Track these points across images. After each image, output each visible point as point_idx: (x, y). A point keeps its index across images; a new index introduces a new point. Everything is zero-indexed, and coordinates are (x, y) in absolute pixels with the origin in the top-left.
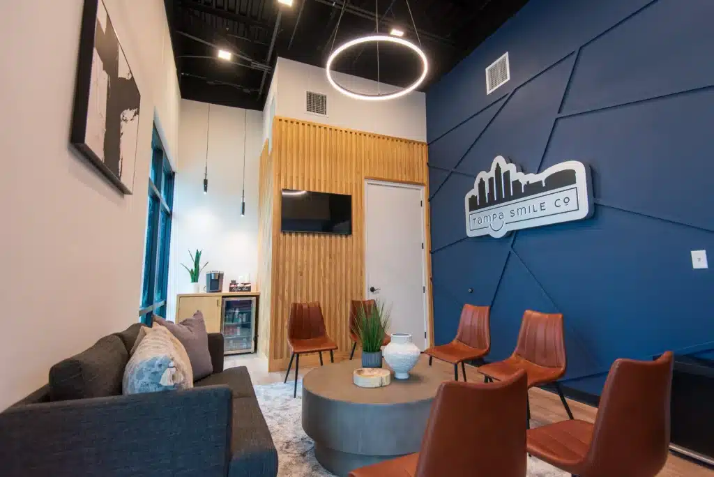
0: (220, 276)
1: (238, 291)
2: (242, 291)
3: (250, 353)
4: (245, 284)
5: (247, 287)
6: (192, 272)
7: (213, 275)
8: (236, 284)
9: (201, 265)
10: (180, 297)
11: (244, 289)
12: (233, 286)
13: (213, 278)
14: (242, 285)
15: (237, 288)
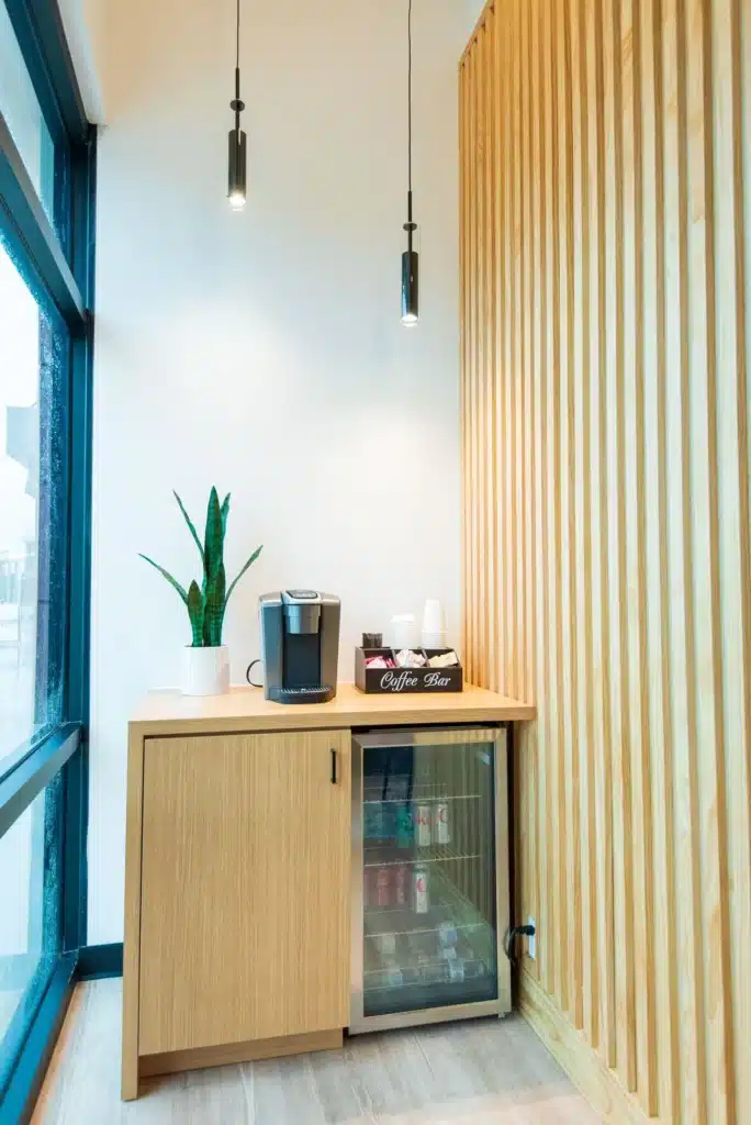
0: (326, 617)
1: (407, 690)
2: (421, 688)
3: (493, 1018)
4: (431, 653)
5: (444, 672)
6: (192, 598)
7: (293, 614)
8: (388, 654)
9: (231, 561)
10: (149, 736)
11: (433, 680)
12: (378, 663)
13: (294, 628)
14: (417, 662)
15: (398, 672)
